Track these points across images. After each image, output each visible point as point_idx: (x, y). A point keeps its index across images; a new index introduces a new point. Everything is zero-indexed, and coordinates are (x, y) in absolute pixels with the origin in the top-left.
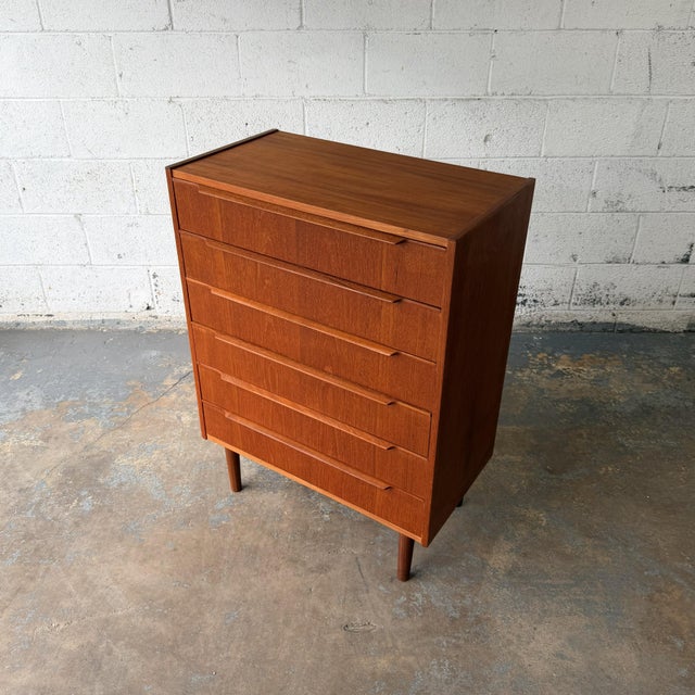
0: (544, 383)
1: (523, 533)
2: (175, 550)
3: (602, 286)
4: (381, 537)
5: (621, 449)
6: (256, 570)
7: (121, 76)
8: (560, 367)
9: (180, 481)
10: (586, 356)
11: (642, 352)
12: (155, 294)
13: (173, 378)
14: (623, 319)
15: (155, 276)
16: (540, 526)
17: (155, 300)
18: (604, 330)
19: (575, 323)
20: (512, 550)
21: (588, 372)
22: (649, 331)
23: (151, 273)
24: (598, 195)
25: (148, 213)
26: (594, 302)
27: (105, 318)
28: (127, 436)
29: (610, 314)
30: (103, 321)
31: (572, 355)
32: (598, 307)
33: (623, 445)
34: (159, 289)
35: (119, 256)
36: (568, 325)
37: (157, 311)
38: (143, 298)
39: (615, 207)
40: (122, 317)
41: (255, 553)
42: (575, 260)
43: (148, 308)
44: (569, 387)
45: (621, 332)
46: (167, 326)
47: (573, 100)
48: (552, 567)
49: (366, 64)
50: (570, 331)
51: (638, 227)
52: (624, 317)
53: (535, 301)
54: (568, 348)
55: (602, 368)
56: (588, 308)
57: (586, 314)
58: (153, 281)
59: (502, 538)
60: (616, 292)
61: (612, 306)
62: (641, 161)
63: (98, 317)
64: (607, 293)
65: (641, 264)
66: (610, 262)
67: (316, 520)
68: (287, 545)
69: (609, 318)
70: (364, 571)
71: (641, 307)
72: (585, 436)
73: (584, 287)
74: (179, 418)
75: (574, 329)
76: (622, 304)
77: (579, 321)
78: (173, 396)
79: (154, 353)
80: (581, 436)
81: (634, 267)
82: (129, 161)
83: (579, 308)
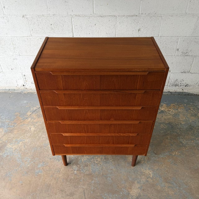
1: (144, 180)
2: (22, 184)
3: (179, 80)
4: (93, 181)
5: (181, 144)
6: (49, 194)
7: (4, 7)
8: (163, 109)
9: (27, 155)
10: (172, 105)
11: (191, 103)
12: (25, 81)
13: (30, 112)
14: (185, 91)
15: (24, 76)
16: (150, 178)
17: (26, 83)
18: (179, 94)
19: (169, 92)
20: (139, 188)
21: (172, 111)
22: (195, 95)
23: (23, 75)
24: (179, 50)
25: (20, 55)
26: (176, 85)
28: (12, 136)
29: (181, 89)
30: (9, 89)
31: (167, 104)
32: (177, 87)
33: (182, 143)
34: (26, 80)
35: (12, 69)
36: (167, 92)
37: (26, 87)
38: (21, 82)
39: (185, 54)
40: (15, 88)
41: (49, 187)
42: (170, 72)
43: (24, 86)
44: (165, 118)
45: (185, 95)
46: (31, 91)
47: (172, 16)
48: (153, 195)
50: (167, 94)
51: (193, 61)
52: (186, 90)
54: (166, 101)
55: (177, 109)
56: (174, 87)
57: (173, 89)
58: (24, 77)
59: (136, 182)
60: (184, 82)
61: (182, 87)
62: (196, 38)
63: (8, 88)
64: (180, 82)
65: (193, 73)
66: (182, 73)
67: (72, 173)
68: (60, 184)
69: (181, 91)
70: (86, 196)
71: (192, 87)
72: (169, 138)
73: (173, 81)
74: (30, 128)
75: (168, 94)
76: (186, 86)
77: (171, 91)
78: (29, 119)
79: (25, 102)
80: (167, 138)
81: (191, 74)
82: (11, 38)
83: (171, 87)
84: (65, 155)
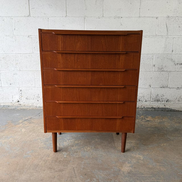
0: (143, 123)
1: (134, 161)
2: (9, 164)
3: (160, 95)
4: (83, 162)
5: (168, 139)
6: (36, 171)
7: (15, 29)
8: (148, 119)
9: (16, 146)
10: (156, 117)
11: (174, 116)
12: (21, 96)
13: (22, 120)
14: (167, 107)
15: (21, 91)
16: (141, 160)
17: (21, 99)
18: (162, 111)
19: (152, 108)
20: (130, 166)
21: (157, 121)
22: (177, 111)
23: (20, 90)
24: (156, 66)
25: (20, 70)
26: (158, 101)
27: (5, 105)
28: (2, 134)
29: (163, 105)
30: (4, 106)
31: (152, 116)
32: (159, 102)
33: (169, 138)
35: (10, 84)
36: (150, 108)
37: (21, 103)
38: (17, 98)
39: (161, 70)
40: (10, 104)
41: (37, 166)
42: (150, 87)
43: (18, 102)
44: (151, 124)
45: (167, 111)
46: (24, 108)
48: (144, 171)
49: (85, 27)
51: (169, 76)
52: (168, 106)
53: (139, 100)
55: (162, 119)
56: (156, 103)
57: (156, 105)
58: (20, 92)
59: (127, 163)
60: (165, 97)
61: (163, 102)
62: (167, 55)
63: (3, 104)
64: (161, 98)
65: (171, 88)
66: (161, 88)
67: (61, 157)
68: (49, 164)
69: (163, 107)
70: (76, 172)
71: (173, 103)
72: (156, 136)
73: (154, 96)
74: (21, 130)
75: (152, 110)
76: (167, 101)
77: (154, 107)
78: (21, 125)
79: (18, 114)
80: (155, 136)
81: (169, 89)
82: (15, 54)
83: (153, 103)
84: (56, 132)
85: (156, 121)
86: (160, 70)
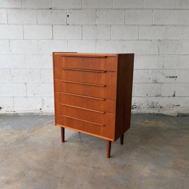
3: (155, 103)
5: (163, 136)
8: (146, 122)
10: (153, 120)
11: (167, 120)
12: (42, 105)
14: (161, 112)
15: (43, 100)
17: (42, 107)
18: (157, 115)
19: (149, 114)
22: (168, 116)
24: (151, 79)
25: (43, 83)
26: (154, 107)
29: (158, 111)
30: (28, 113)
32: (154, 109)
34: (44, 103)
35: (35, 94)
36: (147, 114)
37: (42, 110)
38: (39, 106)
40: (33, 112)
42: (147, 96)
43: (40, 109)
44: (149, 125)
45: (161, 116)
46: (45, 114)
51: (161, 87)
53: (139, 107)
54: (148, 119)
55: (157, 122)
56: (152, 109)
57: (151, 111)
60: (159, 105)
61: (158, 109)
64: (156, 105)
65: (164, 97)
66: (156, 96)
71: (165, 109)
73: (150, 103)
76: (160, 108)
77: (151, 113)
81: (162, 97)
83: (150, 109)
84: (63, 127)
85: (153, 123)
86: (154, 82)
